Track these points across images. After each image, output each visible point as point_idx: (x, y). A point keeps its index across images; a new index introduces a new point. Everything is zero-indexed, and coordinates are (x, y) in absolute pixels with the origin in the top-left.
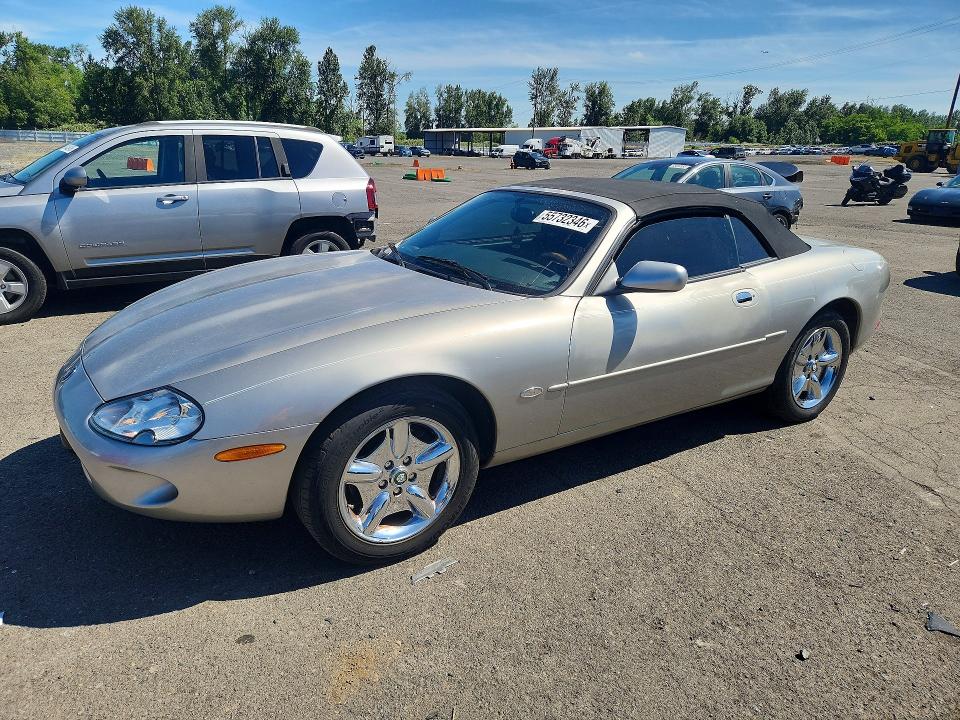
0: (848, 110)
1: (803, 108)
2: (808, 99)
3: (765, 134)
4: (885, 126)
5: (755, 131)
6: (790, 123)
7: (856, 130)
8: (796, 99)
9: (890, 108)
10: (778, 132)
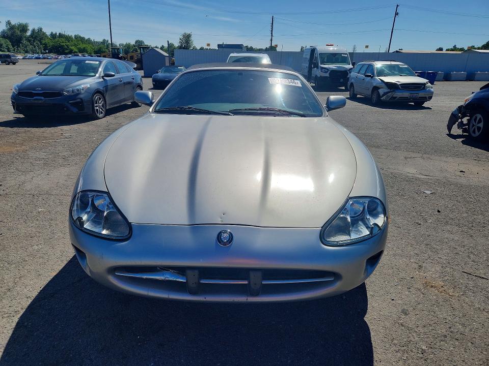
0: (53, 36)
1: (29, 33)
2: (30, 28)
3: (11, 47)
4: (75, 45)
5: (4, 45)
6: (24, 42)
7: (62, 47)
8: (24, 28)
9: (73, 36)
10: (19, 46)
